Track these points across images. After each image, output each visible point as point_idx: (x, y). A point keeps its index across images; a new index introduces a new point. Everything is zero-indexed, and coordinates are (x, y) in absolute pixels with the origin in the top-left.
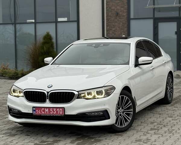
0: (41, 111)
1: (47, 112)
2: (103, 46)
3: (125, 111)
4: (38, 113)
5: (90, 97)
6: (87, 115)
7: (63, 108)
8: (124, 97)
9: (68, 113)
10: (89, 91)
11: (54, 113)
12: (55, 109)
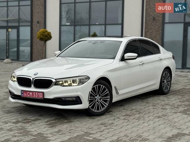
0: (27, 94)
1: (31, 95)
2: (100, 43)
3: (102, 98)
4: (25, 95)
5: (66, 84)
6: (63, 99)
7: (43, 93)
8: (101, 86)
9: (47, 97)
10: (66, 80)
11: (36, 96)
12: (37, 93)
